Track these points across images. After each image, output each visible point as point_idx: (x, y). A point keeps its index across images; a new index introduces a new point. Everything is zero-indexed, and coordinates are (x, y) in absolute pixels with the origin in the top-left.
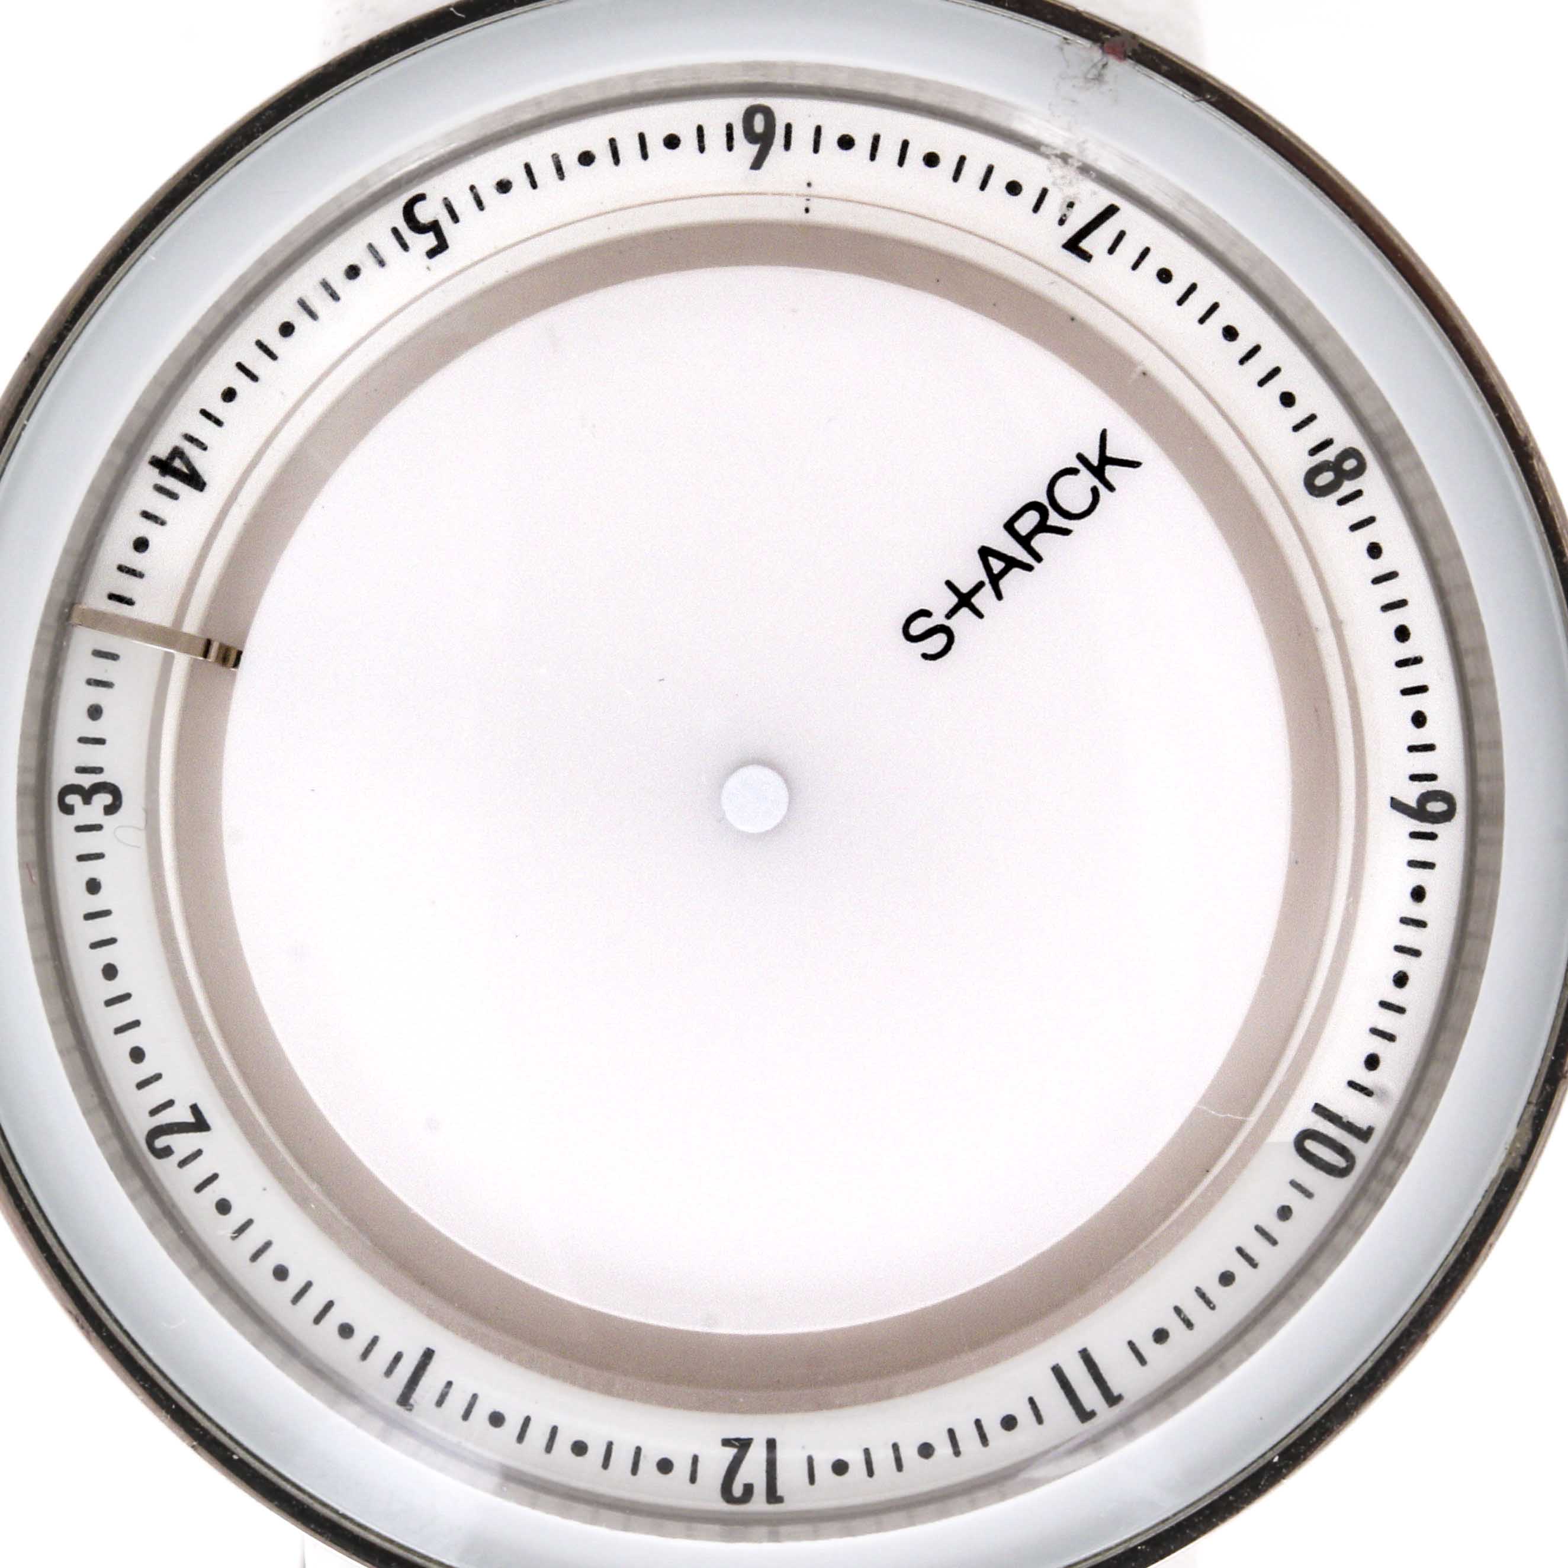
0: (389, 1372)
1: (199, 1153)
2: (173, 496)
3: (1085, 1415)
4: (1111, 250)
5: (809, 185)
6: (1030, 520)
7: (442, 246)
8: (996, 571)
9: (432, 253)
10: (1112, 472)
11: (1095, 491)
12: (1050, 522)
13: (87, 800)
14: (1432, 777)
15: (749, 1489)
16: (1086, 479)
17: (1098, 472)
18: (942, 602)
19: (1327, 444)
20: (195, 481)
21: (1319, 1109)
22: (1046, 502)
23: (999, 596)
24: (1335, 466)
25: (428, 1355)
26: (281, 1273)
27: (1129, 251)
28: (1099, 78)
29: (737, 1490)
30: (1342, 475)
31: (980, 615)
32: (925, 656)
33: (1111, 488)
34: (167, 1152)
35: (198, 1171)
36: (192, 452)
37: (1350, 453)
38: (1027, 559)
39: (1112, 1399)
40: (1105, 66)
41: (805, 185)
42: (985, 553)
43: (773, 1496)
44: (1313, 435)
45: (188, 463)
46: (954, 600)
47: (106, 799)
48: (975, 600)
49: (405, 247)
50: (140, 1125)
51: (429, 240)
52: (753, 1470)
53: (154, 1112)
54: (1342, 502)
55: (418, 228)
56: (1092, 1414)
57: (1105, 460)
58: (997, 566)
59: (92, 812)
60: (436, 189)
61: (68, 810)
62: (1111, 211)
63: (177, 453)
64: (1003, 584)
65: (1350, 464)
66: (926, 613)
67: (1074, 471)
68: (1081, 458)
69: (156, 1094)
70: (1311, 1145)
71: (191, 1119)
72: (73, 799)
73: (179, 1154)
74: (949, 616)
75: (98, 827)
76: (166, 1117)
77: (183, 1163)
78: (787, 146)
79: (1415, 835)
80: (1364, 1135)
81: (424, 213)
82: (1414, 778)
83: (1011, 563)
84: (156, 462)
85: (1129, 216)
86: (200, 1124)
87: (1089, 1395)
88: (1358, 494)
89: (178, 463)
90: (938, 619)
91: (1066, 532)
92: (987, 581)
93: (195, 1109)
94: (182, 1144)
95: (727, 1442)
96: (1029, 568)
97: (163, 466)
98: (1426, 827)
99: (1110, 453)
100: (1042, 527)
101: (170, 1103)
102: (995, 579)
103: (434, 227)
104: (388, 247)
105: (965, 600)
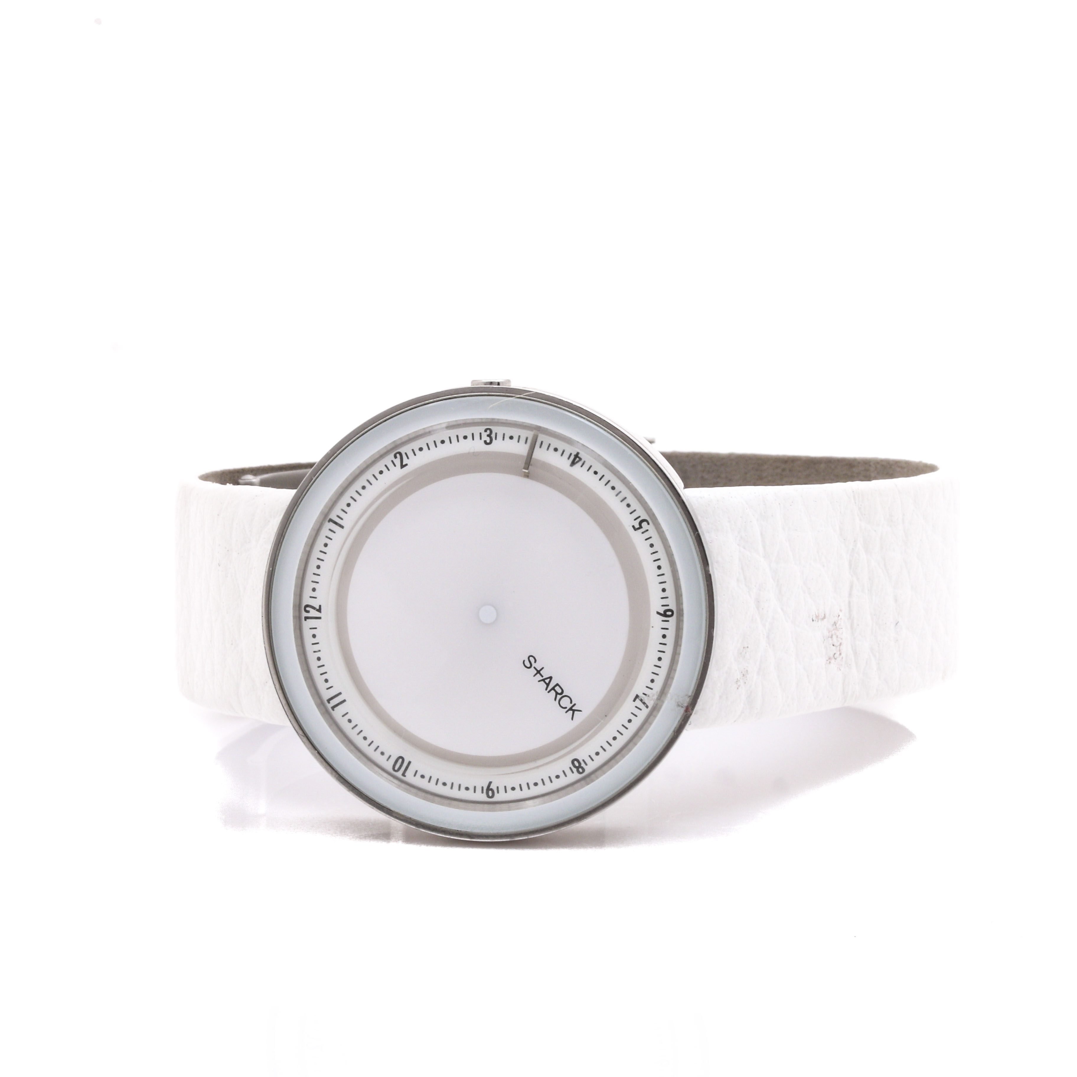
0: (338, 516)
1: (395, 466)
2: (569, 458)
3: (329, 701)
4: (636, 707)
5: (653, 627)
6: (559, 691)
7: (635, 529)
8: (546, 681)
9: (633, 527)
10: (571, 712)
11: (566, 708)
12: (558, 695)
13: (488, 436)
14: (498, 792)
15: (308, 612)
16: (569, 706)
17: (571, 709)
18: (538, 666)
19: (586, 764)
20: (573, 463)
21: (410, 763)
22: (563, 695)
23: (539, 681)
24: (580, 766)
25: (342, 527)
26: (364, 488)
27: (636, 711)
28: (678, 705)
29: (308, 609)
30: (577, 768)
31: (534, 676)
32: (524, 661)
33: (566, 712)
34: (396, 457)
35: (390, 465)
36: (580, 463)
37: (584, 770)
38: (549, 689)
39: (333, 708)
40: (682, 707)
41: (653, 626)
42: (551, 678)
43: (306, 618)
44: (588, 760)
45: (578, 462)
46: (539, 669)
47: (488, 441)
48: (538, 675)
49: (635, 520)
50: (403, 450)
51: (637, 526)
52: (313, 613)
53: (406, 454)
54: (570, 768)
55: (640, 523)
56: (329, 703)
57: (574, 711)
58: (547, 681)
59: (485, 438)
60: (651, 528)
61: (486, 431)
62: (647, 707)
63: (580, 459)
64: (542, 682)
65: (581, 770)
66: (535, 661)
67: (571, 702)
68: (575, 705)
69: (410, 454)
70: (400, 760)
71: (404, 464)
72: (488, 432)
73: (395, 461)
74: (535, 668)
75: (481, 439)
76: (404, 457)
77: (392, 461)
78: (663, 621)
79: (483, 788)
80: (404, 775)
81: (644, 524)
82: (498, 788)
83: (548, 685)
84: (578, 453)
85: (645, 712)
86: (403, 466)
87: (334, 702)
88: (573, 772)
89: (578, 459)
90: (534, 665)
91: (555, 699)
92: (543, 678)
93: (406, 465)
94: (397, 461)
95: (320, 606)
96: (546, 689)
97: (577, 456)
98: (485, 791)
99: (576, 712)
100: (557, 693)
101: (408, 458)
102: (544, 680)
103: (641, 527)
104: (635, 515)
105: (538, 672)
